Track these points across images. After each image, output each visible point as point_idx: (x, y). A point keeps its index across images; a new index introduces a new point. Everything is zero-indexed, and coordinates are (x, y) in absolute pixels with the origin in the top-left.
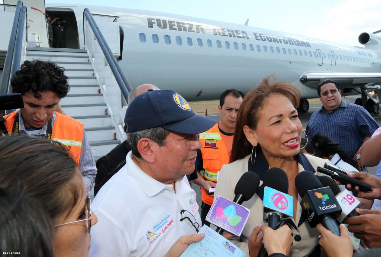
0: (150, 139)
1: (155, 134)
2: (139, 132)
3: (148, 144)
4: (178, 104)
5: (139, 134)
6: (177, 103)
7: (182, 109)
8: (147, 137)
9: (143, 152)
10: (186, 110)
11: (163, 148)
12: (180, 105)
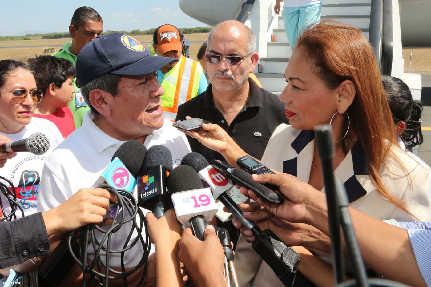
0: (101, 89)
1: (105, 83)
2: (89, 84)
3: (101, 96)
4: (127, 46)
5: (89, 86)
6: (125, 45)
7: (132, 50)
8: (98, 88)
9: (97, 105)
10: (137, 51)
11: (117, 98)
12: (128, 47)
